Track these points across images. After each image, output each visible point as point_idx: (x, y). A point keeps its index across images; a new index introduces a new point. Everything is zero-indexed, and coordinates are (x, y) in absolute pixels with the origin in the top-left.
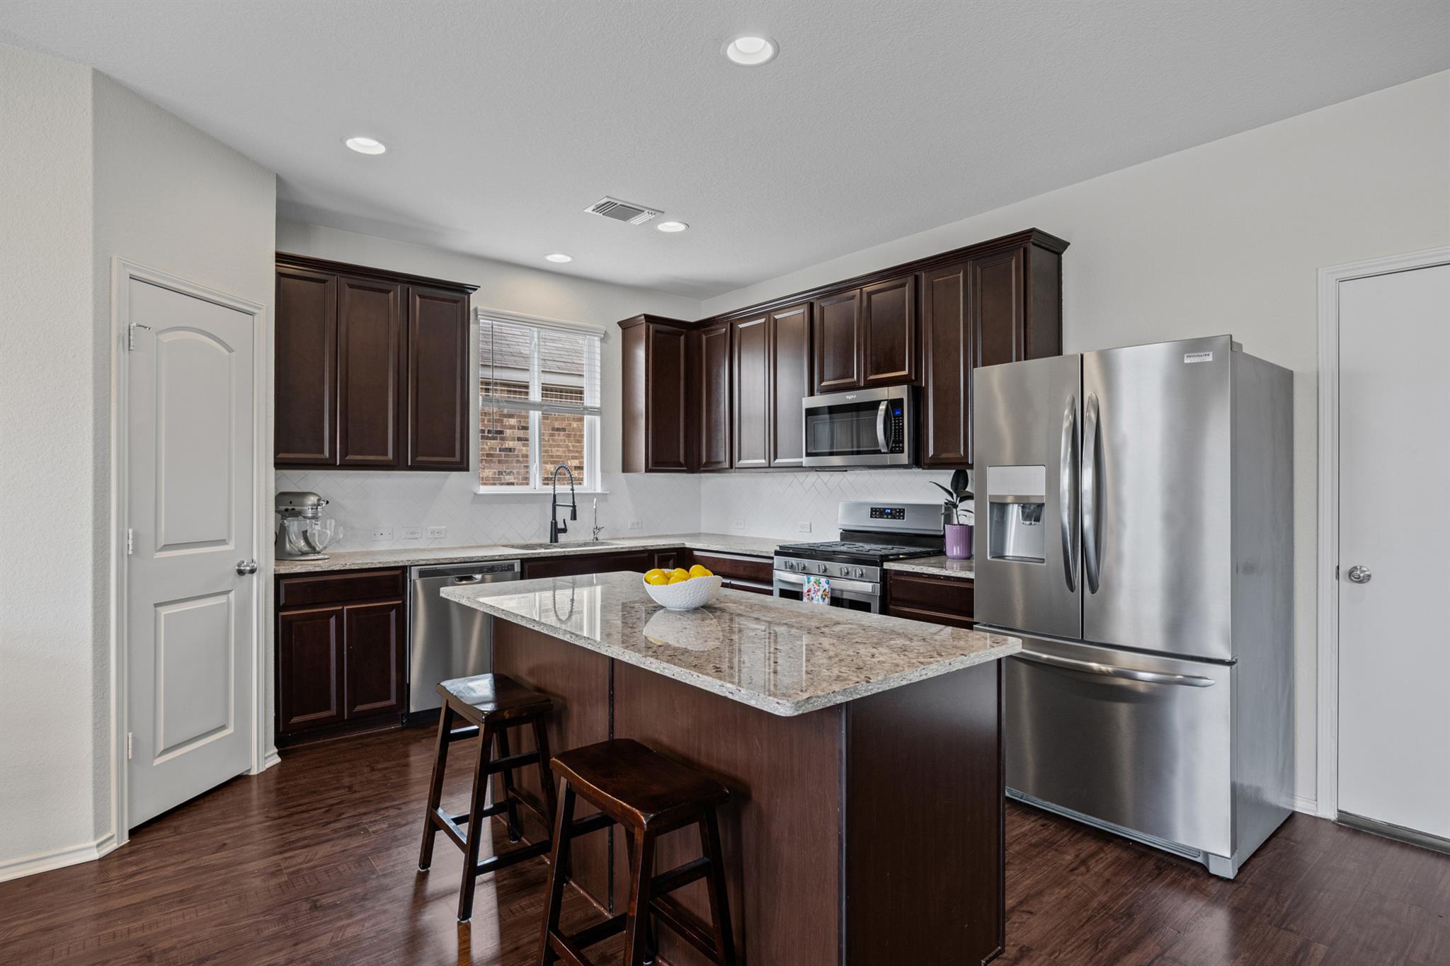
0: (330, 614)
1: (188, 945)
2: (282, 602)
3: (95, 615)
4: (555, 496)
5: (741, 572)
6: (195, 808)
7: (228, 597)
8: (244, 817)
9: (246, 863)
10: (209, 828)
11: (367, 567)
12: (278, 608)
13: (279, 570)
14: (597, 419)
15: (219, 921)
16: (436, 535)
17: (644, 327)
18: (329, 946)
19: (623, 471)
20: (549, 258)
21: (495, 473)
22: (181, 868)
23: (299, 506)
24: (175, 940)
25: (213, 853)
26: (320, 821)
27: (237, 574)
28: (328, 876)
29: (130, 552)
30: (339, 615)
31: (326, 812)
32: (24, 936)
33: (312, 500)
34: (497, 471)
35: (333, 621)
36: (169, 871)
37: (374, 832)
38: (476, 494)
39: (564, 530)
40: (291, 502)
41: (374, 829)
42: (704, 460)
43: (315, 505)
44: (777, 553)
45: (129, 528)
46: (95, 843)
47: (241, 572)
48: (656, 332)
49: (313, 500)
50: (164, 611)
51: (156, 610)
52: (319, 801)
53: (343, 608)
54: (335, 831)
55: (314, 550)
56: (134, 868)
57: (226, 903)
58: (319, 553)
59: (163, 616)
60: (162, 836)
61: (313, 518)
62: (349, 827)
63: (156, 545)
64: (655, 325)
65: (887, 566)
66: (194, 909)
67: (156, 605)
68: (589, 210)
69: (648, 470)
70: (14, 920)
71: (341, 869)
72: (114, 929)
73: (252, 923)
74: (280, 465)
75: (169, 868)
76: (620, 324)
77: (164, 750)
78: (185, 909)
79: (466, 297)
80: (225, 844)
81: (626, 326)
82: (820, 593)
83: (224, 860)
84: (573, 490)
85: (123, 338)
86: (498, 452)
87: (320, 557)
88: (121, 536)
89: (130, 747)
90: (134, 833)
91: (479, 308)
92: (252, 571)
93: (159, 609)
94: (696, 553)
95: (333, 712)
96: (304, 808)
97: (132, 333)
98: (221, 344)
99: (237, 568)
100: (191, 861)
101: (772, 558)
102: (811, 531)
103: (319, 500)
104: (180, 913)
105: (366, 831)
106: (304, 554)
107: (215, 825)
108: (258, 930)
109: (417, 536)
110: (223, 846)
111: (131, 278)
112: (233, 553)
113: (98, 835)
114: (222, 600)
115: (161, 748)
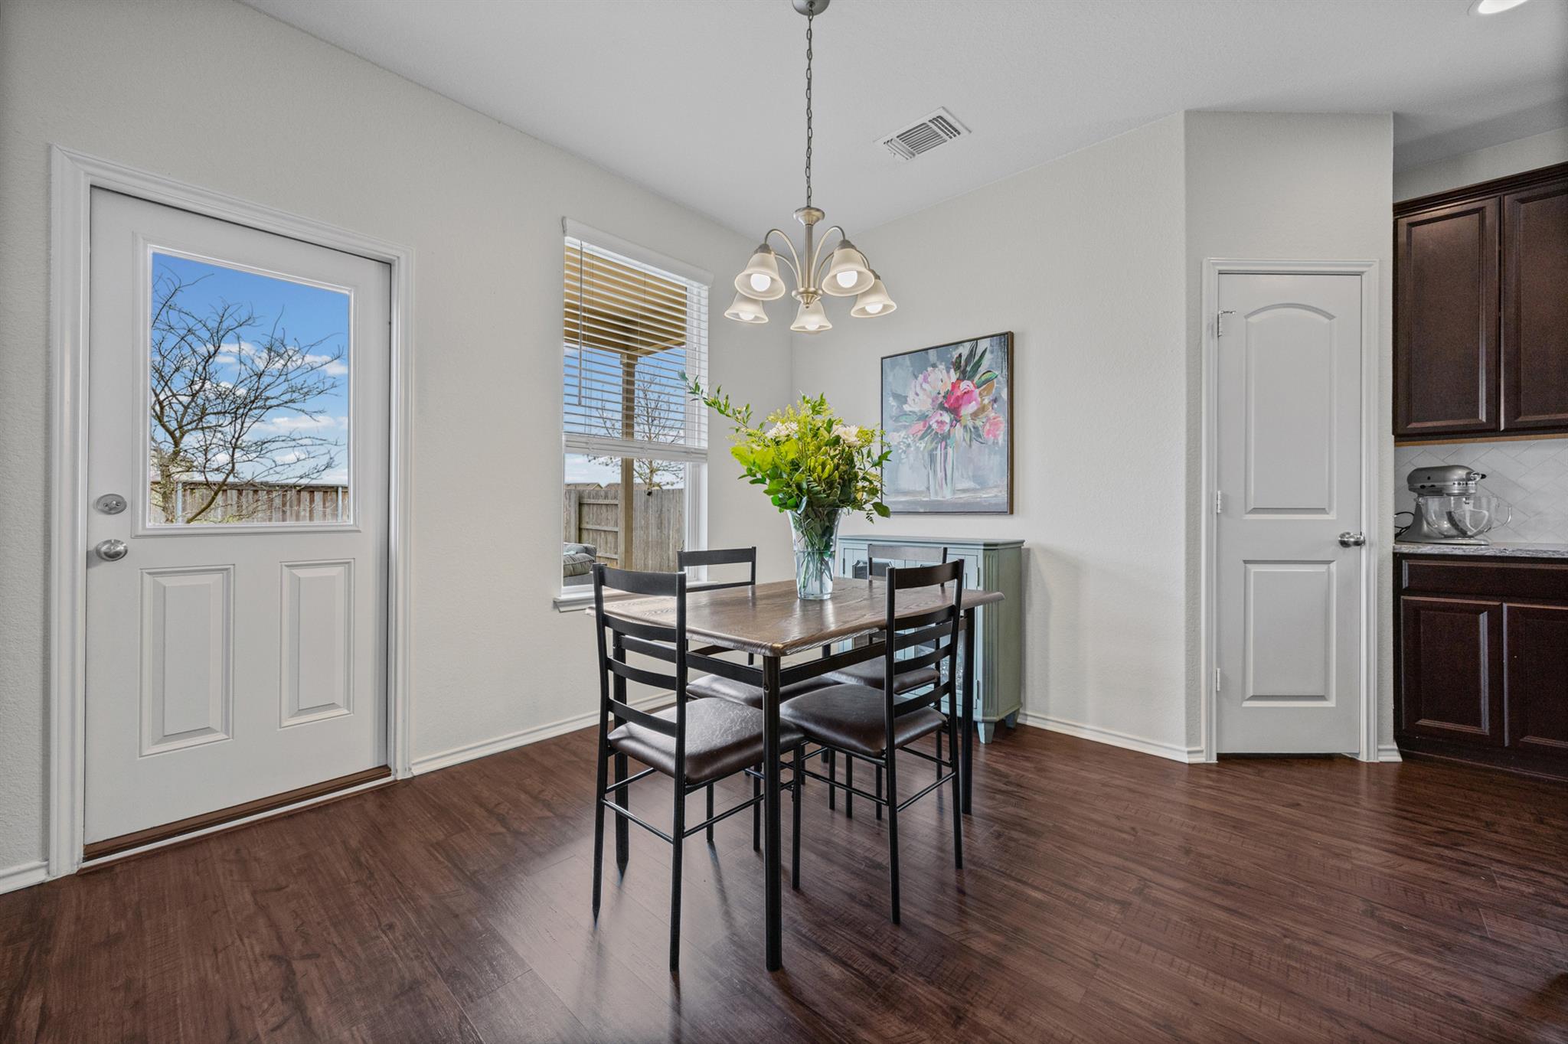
0: (1479, 610)
1: (1223, 863)
2: (1405, 584)
3: (1188, 561)
6: (1285, 763)
7: (1329, 568)
8: (1331, 792)
9: (1312, 830)
10: (1290, 784)
11: (1545, 556)
12: (1398, 591)
13: (1400, 548)
15: (1260, 862)
18: (1368, 961)
22: (1248, 802)
23: (1440, 482)
24: (1213, 852)
25: (1283, 806)
26: (1424, 838)
27: (1339, 544)
28: (1406, 895)
29: (1219, 511)
30: (1495, 613)
31: (1437, 832)
32: (1117, 787)
33: (1458, 475)
35: (1483, 618)
36: (1236, 799)
37: (1501, 887)
40: (1429, 478)
41: (1503, 883)
43: (1463, 480)
45: (1218, 490)
46: (1187, 750)
47: (1344, 544)
49: (1461, 473)
50: (1254, 569)
51: (1245, 567)
52: (1433, 818)
53: (1502, 605)
54: (1441, 857)
55: (1463, 534)
56: (1211, 783)
57: (1274, 852)
58: (1470, 537)
59: (1252, 574)
60: (1248, 773)
61: (1461, 495)
62: (1465, 863)
63: (1244, 507)
66: (1242, 839)
67: (1246, 562)
70: (1117, 773)
71: (1428, 897)
72: (1173, 816)
73: (1290, 883)
74: (1403, 435)
75: (1237, 797)
77: (1252, 696)
78: (1235, 834)
80: (1298, 805)
83: (1291, 817)
85: (1213, 326)
88: (1210, 496)
89: (1218, 680)
90: (1225, 759)
92: (1358, 543)
93: (1249, 566)
95: (1484, 731)
96: (1410, 815)
97: (1220, 321)
98: (1319, 313)
99: (1340, 539)
100: (1260, 802)
103: (1468, 474)
104: (1228, 835)
105: (1491, 880)
106: (1447, 536)
107: (1297, 784)
108: (1293, 893)
110: (1296, 805)
111: (1220, 273)
112: (1334, 522)
113: (1188, 743)
114: (1322, 568)
115: (1251, 693)
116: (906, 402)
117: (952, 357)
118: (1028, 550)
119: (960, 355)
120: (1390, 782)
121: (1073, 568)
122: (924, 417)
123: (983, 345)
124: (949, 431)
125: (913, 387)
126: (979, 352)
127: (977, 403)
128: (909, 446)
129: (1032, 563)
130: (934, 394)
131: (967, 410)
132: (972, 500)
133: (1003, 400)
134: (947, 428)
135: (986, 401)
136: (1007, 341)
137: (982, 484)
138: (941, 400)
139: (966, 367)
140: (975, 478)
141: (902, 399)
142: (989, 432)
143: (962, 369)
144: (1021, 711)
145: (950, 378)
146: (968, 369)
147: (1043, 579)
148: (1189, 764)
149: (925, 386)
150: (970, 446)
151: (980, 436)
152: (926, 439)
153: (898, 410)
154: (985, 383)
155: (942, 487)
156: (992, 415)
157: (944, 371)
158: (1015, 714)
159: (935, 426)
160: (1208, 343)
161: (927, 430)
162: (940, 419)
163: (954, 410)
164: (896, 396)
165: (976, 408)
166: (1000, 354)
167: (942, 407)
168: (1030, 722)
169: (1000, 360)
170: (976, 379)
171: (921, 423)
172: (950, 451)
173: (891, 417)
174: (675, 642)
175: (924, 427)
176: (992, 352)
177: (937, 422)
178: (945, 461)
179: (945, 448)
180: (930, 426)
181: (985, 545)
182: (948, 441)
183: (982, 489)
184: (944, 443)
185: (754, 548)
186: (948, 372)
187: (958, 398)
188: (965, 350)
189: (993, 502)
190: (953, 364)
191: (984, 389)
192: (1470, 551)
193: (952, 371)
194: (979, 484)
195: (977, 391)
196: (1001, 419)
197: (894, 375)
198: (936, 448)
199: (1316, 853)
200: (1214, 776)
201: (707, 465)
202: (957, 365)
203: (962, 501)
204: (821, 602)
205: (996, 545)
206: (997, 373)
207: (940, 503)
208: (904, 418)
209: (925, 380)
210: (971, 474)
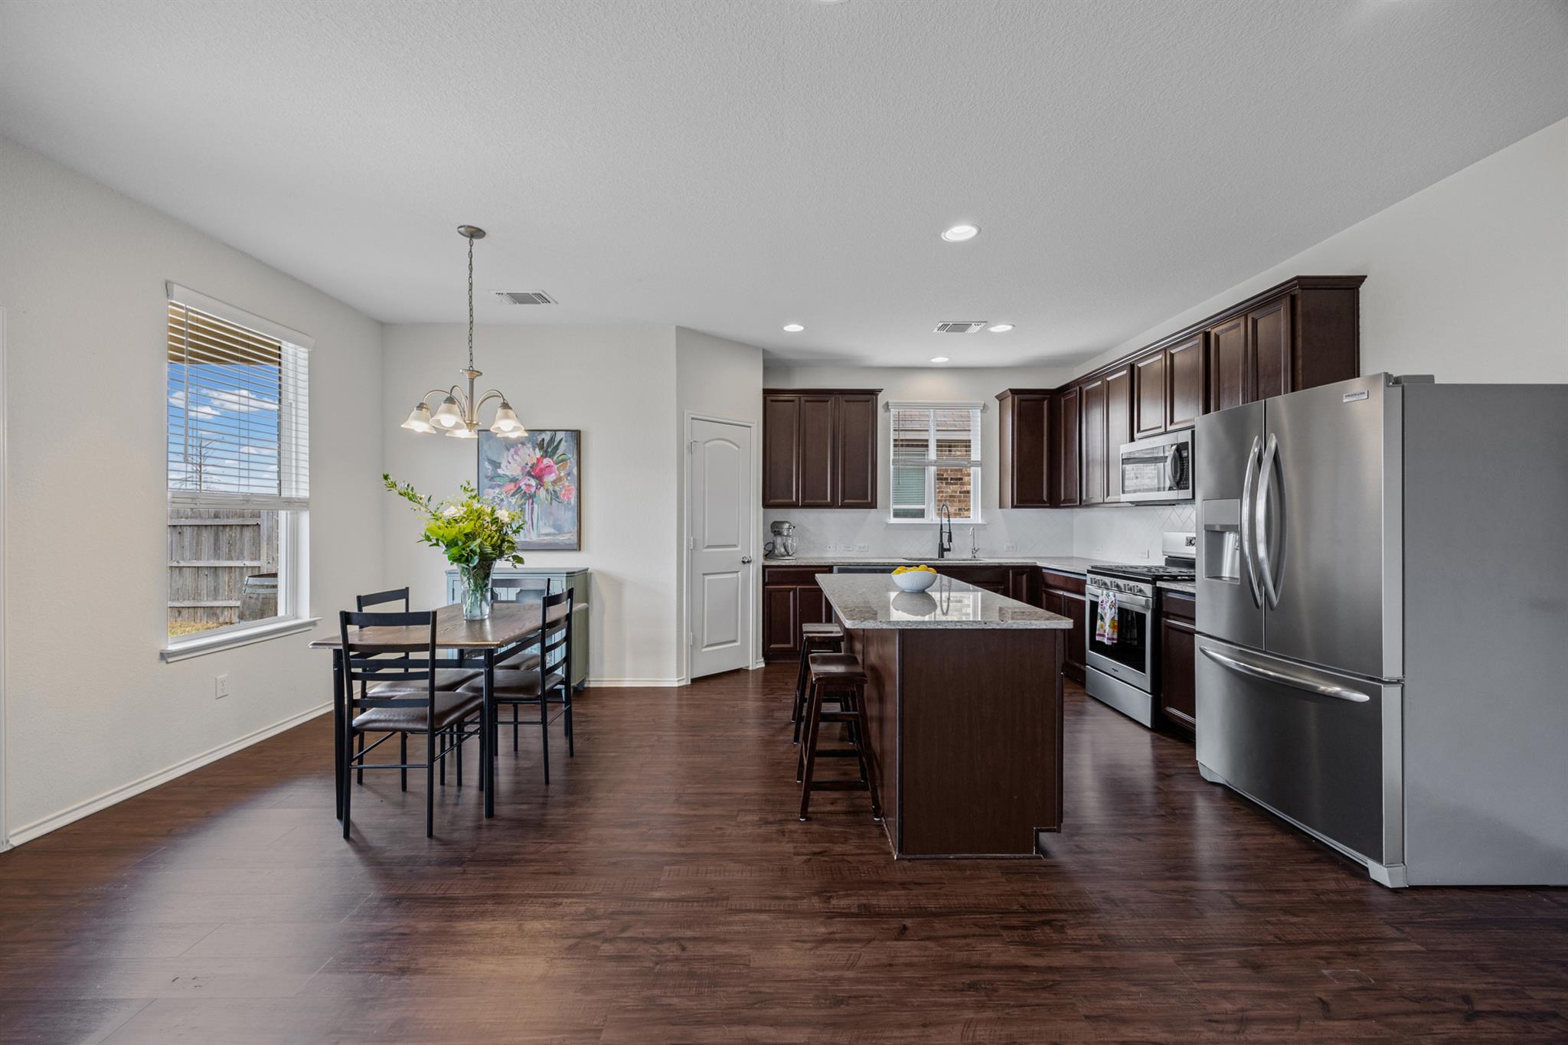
0: (789, 590)
1: (691, 720)
2: (767, 581)
3: (677, 575)
4: (941, 525)
5: (1069, 586)
6: (720, 677)
7: (737, 574)
11: (809, 565)
12: (764, 584)
13: (766, 563)
14: (979, 469)
15: (705, 716)
16: (862, 550)
17: (1010, 398)
19: (1000, 508)
20: (933, 360)
21: (956, 510)
23: (780, 528)
25: (716, 694)
27: (741, 562)
29: (692, 548)
30: (795, 590)
33: (786, 526)
34: (957, 508)
35: (791, 593)
36: (698, 697)
38: (887, 523)
39: (949, 550)
40: (776, 526)
42: (1063, 498)
43: (787, 529)
44: (1089, 572)
45: (692, 536)
46: (676, 679)
47: (744, 562)
48: (1021, 401)
50: (707, 578)
51: (704, 577)
53: (797, 587)
55: (788, 554)
56: (687, 693)
57: (711, 711)
58: (790, 556)
59: (706, 580)
60: (704, 685)
61: (787, 536)
63: (704, 544)
64: (1019, 396)
65: (1159, 584)
66: (699, 711)
67: (704, 574)
68: (936, 330)
69: (1013, 507)
70: (643, 699)
72: (671, 710)
73: (716, 721)
74: (766, 505)
76: (997, 397)
77: (706, 646)
78: (696, 710)
79: (875, 397)
81: (1001, 398)
82: (1109, 604)
83: (719, 697)
84: (949, 521)
85: (689, 447)
86: (958, 494)
87: (791, 558)
88: (688, 540)
89: (692, 638)
90: (694, 681)
91: (890, 401)
92: (749, 562)
94: (1044, 571)
95: (791, 645)
97: (692, 445)
98: (734, 445)
99: (742, 559)
100: (708, 695)
101: (1085, 575)
102: (1148, 557)
103: (790, 526)
105: (781, 701)
106: (783, 556)
107: (723, 685)
109: (851, 549)
110: (722, 693)
111: (693, 419)
112: (739, 552)
113: (678, 676)
114: (735, 575)
115: (706, 644)
116: (499, 467)
117: (537, 440)
118: (591, 574)
119: (543, 440)
120: (760, 677)
121: (617, 584)
122: (514, 480)
123: (560, 436)
124: (535, 492)
125: (506, 458)
126: (557, 439)
127: (556, 475)
128: (502, 500)
129: (593, 582)
130: (524, 464)
131: (549, 479)
132: (552, 541)
133: (574, 474)
134: (533, 490)
135: (562, 474)
136: (577, 436)
137: (559, 530)
138: (528, 469)
139: (548, 448)
140: (555, 526)
141: (496, 465)
142: (564, 495)
143: (545, 449)
144: (587, 679)
145: (535, 454)
146: (550, 450)
147: (600, 591)
148: (679, 687)
149: (516, 457)
150: (551, 504)
151: (558, 498)
152: (517, 496)
153: (493, 472)
154: (561, 461)
155: (529, 532)
156: (567, 484)
157: (531, 449)
158: (583, 681)
159: (524, 487)
160: (687, 457)
161: (517, 490)
162: (528, 482)
163: (539, 478)
164: (492, 462)
165: (555, 478)
166: (573, 445)
167: (529, 474)
168: (592, 685)
169: (571, 448)
170: (555, 458)
171: (513, 485)
172: (536, 506)
173: (487, 477)
174: (428, 650)
175: (516, 486)
176: (566, 441)
177: (525, 484)
178: (532, 514)
179: (532, 504)
180: (520, 487)
181: (567, 573)
182: (534, 499)
183: (559, 534)
184: (531, 500)
185: (407, 589)
186: (534, 450)
187: (541, 470)
188: (547, 437)
189: (568, 543)
190: (539, 445)
191: (561, 466)
192: (793, 563)
193: (537, 450)
194: (558, 530)
195: (556, 466)
196: (573, 487)
197: (490, 445)
198: (525, 504)
199: (726, 709)
200: (689, 690)
201: (308, 513)
202: (541, 446)
203: (545, 542)
204: (482, 621)
205: (574, 573)
206: (570, 456)
207: (529, 543)
208: (498, 479)
209: (516, 453)
210: (551, 523)
